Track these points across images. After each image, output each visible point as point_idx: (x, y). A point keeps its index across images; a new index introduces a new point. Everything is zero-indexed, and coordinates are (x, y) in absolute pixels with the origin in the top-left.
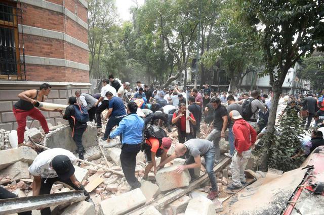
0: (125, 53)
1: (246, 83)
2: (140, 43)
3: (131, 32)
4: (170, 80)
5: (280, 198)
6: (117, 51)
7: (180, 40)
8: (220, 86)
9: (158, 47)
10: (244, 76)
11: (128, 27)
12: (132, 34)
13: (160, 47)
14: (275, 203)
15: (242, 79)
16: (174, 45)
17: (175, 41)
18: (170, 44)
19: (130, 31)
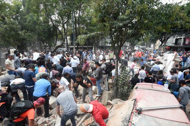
0: (18, 27)
1: (102, 45)
2: (29, 19)
3: (21, 10)
4: (57, 47)
5: (125, 119)
6: (11, 25)
7: (60, 18)
8: (88, 46)
9: (45, 22)
10: (100, 41)
11: (18, 5)
12: (22, 10)
13: (46, 22)
14: (123, 122)
15: (99, 42)
16: (56, 21)
17: (57, 18)
18: (53, 20)
19: (20, 8)
